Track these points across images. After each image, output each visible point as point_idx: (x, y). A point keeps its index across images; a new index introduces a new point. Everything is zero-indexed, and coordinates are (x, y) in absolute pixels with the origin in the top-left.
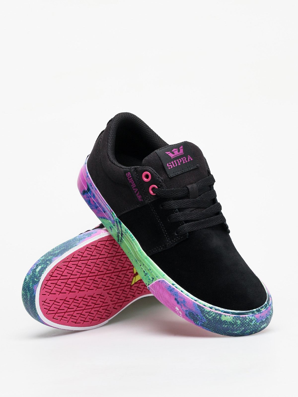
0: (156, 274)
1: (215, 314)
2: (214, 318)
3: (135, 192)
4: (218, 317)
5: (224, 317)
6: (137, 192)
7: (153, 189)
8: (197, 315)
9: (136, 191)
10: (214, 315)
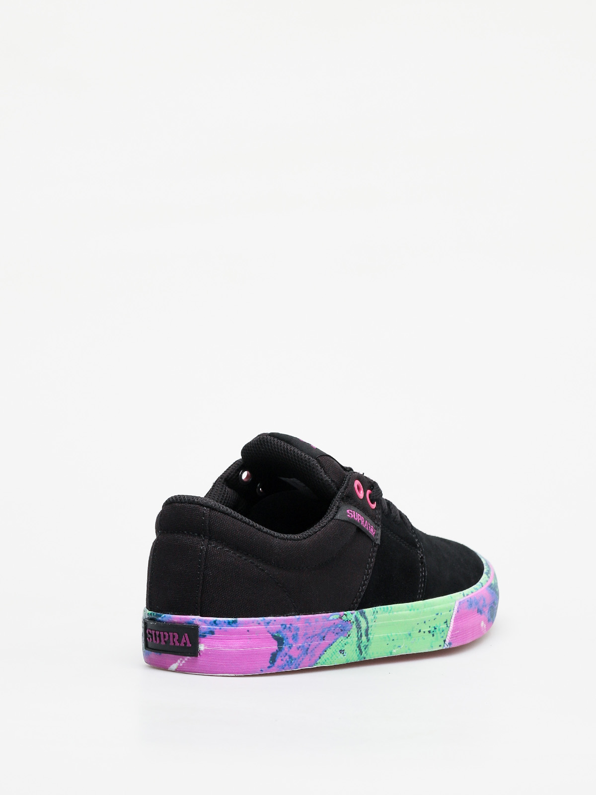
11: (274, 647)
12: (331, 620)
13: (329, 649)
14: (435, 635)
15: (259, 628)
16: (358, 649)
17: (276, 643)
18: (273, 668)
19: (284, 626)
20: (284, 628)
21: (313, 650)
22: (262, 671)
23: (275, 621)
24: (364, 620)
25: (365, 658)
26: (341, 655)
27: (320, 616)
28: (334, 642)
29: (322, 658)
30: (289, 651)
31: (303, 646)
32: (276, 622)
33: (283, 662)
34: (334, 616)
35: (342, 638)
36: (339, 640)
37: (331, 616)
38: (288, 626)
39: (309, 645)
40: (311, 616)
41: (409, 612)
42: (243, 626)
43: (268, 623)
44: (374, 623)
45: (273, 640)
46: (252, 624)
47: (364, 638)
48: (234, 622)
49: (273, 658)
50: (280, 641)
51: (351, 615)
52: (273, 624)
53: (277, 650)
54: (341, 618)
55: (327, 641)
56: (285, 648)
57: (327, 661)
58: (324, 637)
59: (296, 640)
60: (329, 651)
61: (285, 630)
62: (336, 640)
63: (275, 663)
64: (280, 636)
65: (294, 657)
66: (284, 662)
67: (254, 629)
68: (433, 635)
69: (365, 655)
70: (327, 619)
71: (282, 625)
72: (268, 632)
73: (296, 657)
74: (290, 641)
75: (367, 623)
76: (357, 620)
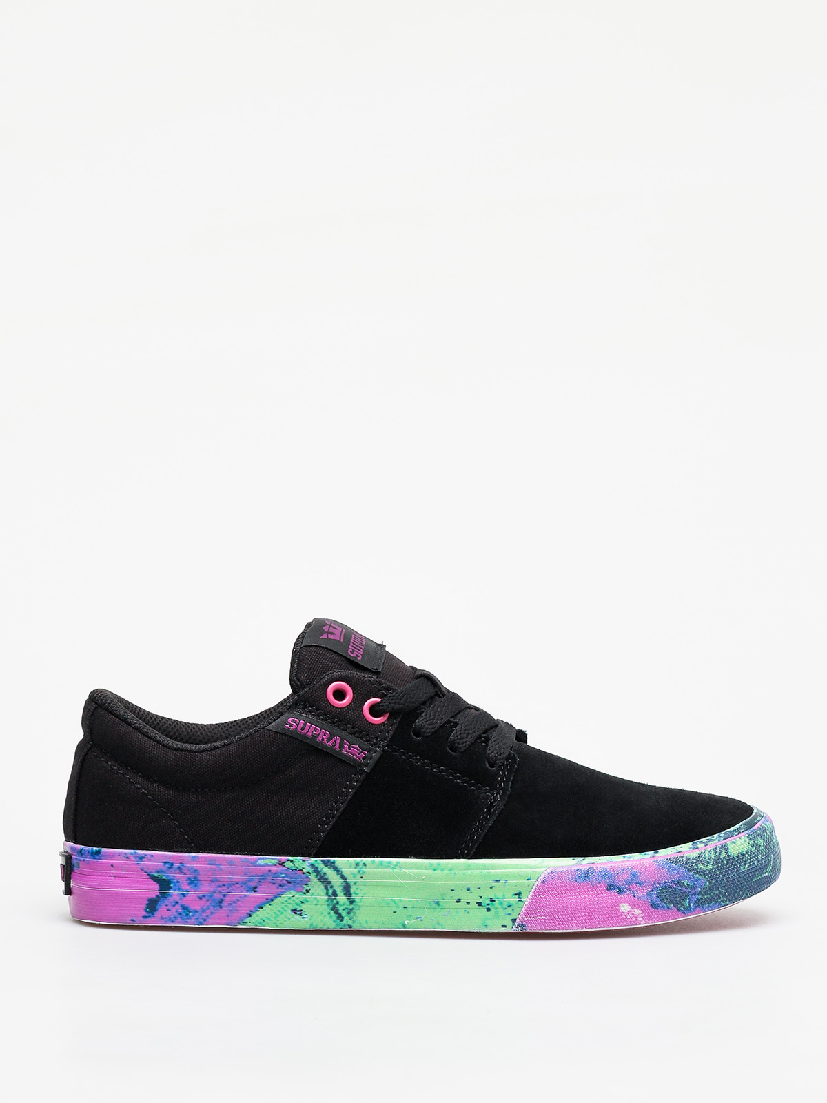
0: (520, 876)
1: (713, 852)
2: (718, 861)
3: (337, 747)
4: (724, 855)
5: (733, 845)
6: (341, 745)
7: (374, 711)
8: (679, 883)
9: (338, 742)
10: (712, 856)
11: (154, 891)
12: (258, 866)
13: (268, 905)
14: (493, 910)
15: (127, 864)
16: (332, 912)
17: (157, 886)
18: (153, 919)
19: (168, 865)
20: (170, 868)
21: (234, 902)
22: (133, 920)
23: (152, 856)
24: (335, 873)
25: (350, 927)
26: (297, 917)
27: (235, 858)
28: (276, 897)
29: (254, 915)
30: (181, 899)
31: (211, 896)
32: (156, 858)
33: (169, 913)
34: (270, 860)
35: (293, 893)
36: (285, 896)
37: (259, 859)
38: (176, 865)
39: (224, 896)
40: (219, 855)
41: (431, 871)
42: (106, 859)
43: (141, 858)
44: (361, 880)
45: (151, 881)
46: (119, 858)
47: (341, 898)
48: (98, 853)
49: (152, 905)
50: (164, 884)
51: (303, 863)
52: (150, 861)
53: (157, 896)
54: (281, 864)
55: (261, 895)
56: (174, 894)
57: (267, 921)
58: (255, 887)
59: (196, 886)
60: (267, 908)
61: (171, 870)
62: (282, 893)
63: (156, 913)
64: (164, 877)
65: (192, 908)
66: (173, 913)
67: (119, 864)
68: (488, 910)
69: (350, 923)
70: (254, 863)
71: (165, 863)
72: (142, 870)
73: (197, 908)
74: (185, 886)
75: (343, 877)
76: (316, 870)
